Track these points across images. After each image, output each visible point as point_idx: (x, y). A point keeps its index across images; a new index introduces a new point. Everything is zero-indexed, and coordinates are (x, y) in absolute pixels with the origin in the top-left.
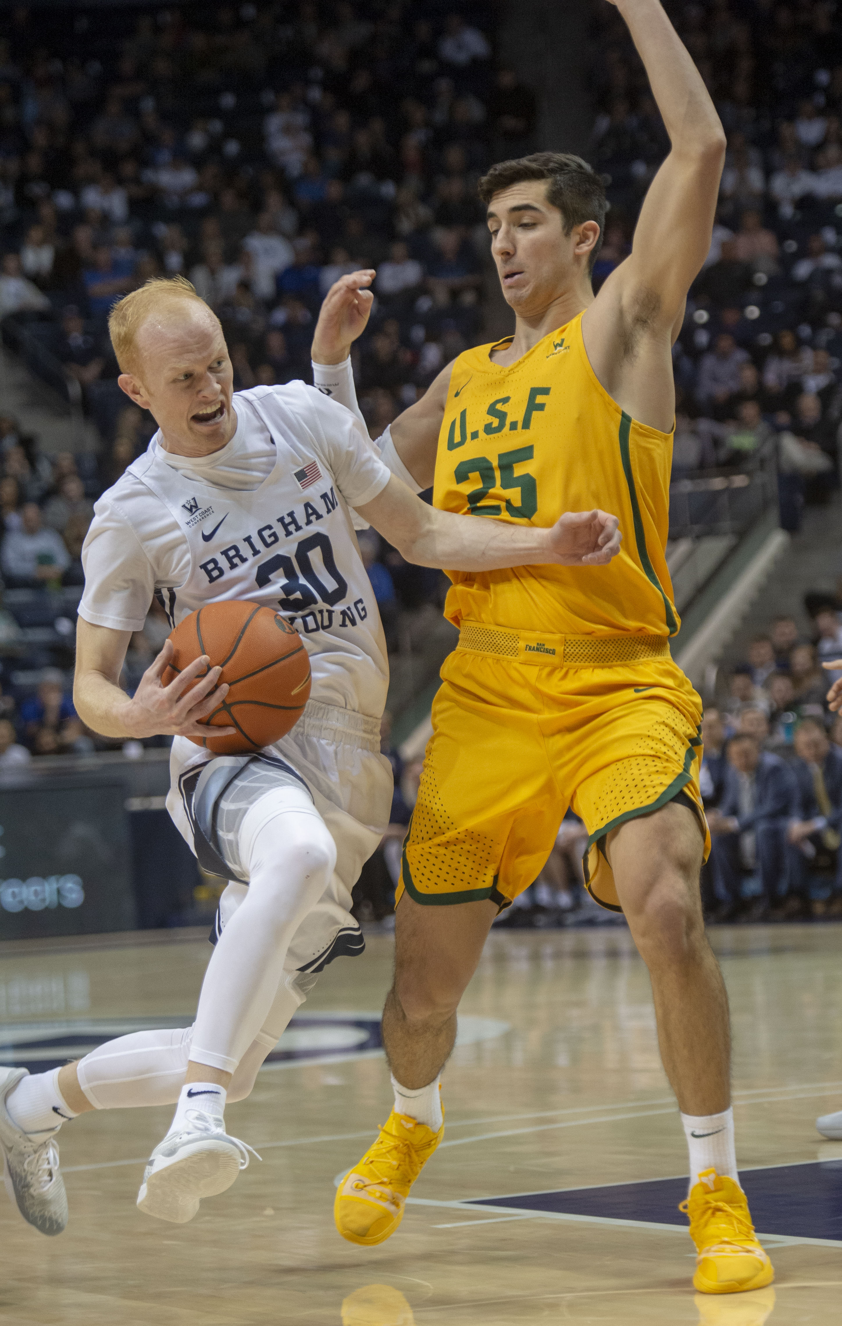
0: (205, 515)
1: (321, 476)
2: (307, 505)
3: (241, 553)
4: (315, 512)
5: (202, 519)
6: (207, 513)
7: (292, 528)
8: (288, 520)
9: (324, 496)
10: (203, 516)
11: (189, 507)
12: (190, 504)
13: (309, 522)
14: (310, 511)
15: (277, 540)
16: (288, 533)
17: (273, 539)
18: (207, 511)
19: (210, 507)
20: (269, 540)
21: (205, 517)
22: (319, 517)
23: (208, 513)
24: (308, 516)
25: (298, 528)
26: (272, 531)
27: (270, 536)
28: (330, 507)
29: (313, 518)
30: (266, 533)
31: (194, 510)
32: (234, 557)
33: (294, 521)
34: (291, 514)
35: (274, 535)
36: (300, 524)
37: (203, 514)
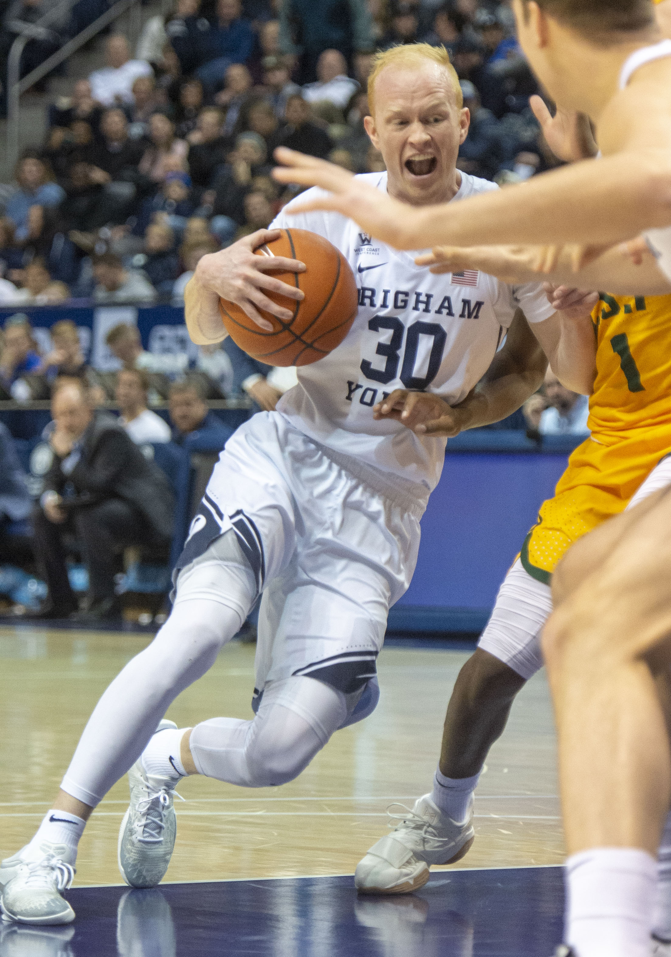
0: (372, 252)
1: (476, 285)
2: (447, 299)
3: (374, 298)
4: (449, 308)
5: (366, 253)
6: (373, 252)
7: (422, 306)
8: (423, 298)
9: (466, 302)
10: (369, 252)
11: (364, 238)
12: (365, 236)
13: (439, 312)
14: (446, 304)
15: (404, 307)
16: (416, 308)
17: (403, 304)
18: (375, 250)
19: (379, 249)
20: (400, 304)
21: (370, 253)
22: (450, 314)
23: (375, 252)
24: (442, 306)
25: (427, 310)
26: (407, 298)
27: (402, 301)
28: (466, 313)
29: (445, 311)
30: (401, 297)
31: (366, 243)
32: (368, 297)
33: (427, 303)
34: (429, 296)
35: (405, 302)
36: (430, 308)
37: (370, 250)
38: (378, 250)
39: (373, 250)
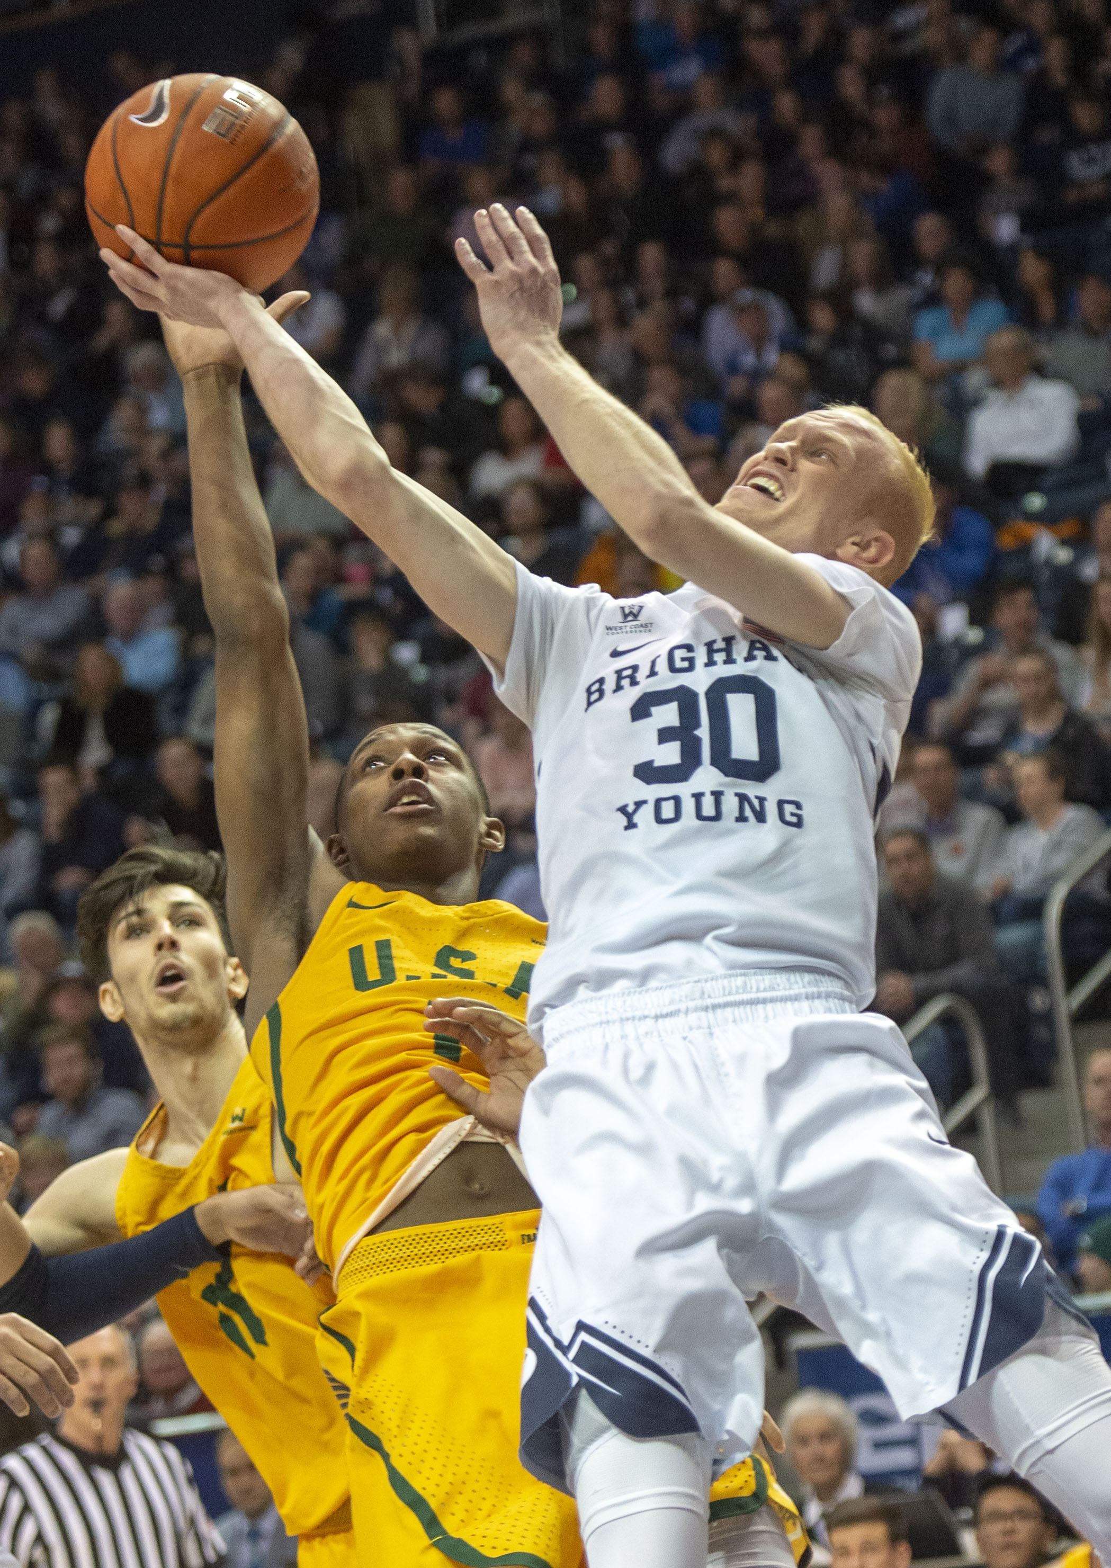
0: (638, 629)
4: (765, 647)
6: (642, 629)
7: (720, 658)
8: (720, 646)
10: (633, 630)
15: (691, 667)
16: (710, 663)
17: (686, 664)
20: (679, 664)
25: (729, 661)
27: (684, 660)
29: (758, 654)
30: (680, 655)
33: (728, 650)
35: (691, 660)
36: (735, 656)
37: (636, 626)
38: (649, 625)
39: (642, 626)
